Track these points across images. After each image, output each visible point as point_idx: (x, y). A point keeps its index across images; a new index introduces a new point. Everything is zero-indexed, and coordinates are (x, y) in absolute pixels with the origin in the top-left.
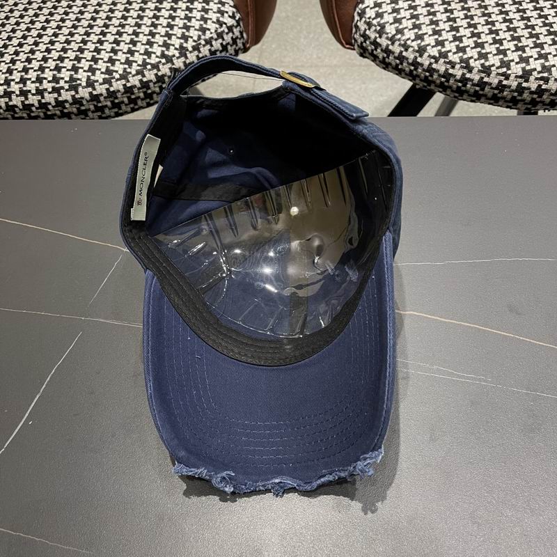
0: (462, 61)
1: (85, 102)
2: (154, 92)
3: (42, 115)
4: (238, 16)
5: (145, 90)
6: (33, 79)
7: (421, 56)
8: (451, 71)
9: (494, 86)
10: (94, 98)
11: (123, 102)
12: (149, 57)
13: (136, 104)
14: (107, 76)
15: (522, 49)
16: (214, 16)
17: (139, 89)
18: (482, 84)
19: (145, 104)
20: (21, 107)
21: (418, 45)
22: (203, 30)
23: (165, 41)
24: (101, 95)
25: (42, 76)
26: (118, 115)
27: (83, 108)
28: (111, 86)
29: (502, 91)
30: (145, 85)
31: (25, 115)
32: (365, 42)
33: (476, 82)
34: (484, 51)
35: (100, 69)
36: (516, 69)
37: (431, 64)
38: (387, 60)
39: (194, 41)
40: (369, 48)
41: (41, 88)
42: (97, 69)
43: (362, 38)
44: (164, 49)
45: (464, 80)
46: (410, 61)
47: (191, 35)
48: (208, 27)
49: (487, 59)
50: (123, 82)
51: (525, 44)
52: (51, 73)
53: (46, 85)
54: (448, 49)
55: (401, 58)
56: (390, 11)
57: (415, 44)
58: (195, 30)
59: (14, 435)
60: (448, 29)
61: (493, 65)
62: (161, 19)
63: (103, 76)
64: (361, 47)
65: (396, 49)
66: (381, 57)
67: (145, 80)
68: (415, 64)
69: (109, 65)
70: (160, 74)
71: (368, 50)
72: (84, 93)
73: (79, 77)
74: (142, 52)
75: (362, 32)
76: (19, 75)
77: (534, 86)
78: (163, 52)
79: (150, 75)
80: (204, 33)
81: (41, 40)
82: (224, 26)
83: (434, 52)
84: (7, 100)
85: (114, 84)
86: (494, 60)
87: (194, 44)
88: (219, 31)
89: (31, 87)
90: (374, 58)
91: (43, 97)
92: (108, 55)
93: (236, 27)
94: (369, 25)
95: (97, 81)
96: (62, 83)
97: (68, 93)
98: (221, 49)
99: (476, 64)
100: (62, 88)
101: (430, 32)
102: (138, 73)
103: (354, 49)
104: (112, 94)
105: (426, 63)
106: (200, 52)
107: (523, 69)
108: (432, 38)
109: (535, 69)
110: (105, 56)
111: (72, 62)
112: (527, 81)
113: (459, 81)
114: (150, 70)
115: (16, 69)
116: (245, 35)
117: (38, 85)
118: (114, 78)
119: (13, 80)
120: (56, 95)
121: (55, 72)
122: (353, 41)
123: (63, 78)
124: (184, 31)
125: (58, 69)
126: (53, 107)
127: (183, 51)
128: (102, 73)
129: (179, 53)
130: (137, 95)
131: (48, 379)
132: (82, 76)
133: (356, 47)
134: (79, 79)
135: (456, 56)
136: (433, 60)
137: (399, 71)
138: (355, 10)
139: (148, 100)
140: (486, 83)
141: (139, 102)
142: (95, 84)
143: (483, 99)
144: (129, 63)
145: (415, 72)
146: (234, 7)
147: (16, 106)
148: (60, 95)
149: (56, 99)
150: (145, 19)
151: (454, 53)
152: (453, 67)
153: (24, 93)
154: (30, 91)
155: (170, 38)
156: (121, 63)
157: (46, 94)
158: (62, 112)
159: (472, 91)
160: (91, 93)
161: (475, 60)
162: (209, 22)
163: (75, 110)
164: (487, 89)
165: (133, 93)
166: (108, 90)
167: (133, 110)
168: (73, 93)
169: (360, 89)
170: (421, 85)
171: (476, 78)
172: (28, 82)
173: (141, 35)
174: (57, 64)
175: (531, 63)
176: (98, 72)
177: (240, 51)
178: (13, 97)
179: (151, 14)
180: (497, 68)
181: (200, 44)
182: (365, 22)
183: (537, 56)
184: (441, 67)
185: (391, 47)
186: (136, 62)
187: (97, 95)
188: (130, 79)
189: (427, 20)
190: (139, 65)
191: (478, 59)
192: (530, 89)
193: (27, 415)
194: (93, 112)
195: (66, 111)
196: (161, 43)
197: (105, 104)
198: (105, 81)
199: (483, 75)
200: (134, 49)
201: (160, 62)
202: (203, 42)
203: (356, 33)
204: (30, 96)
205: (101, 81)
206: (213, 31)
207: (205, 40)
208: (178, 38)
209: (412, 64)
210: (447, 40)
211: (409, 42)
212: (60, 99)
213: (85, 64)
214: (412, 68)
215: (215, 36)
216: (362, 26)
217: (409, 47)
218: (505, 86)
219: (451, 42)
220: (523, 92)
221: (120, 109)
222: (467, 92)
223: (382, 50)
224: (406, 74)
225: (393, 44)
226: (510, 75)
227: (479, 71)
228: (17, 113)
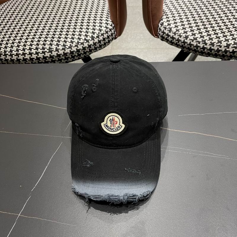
0: (203, 41)
1: (54, 57)
2: (81, 54)
3: (37, 62)
4: (113, 25)
5: (78, 52)
6: (34, 48)
7: (186, 39)
8: (198, 45)
9: (216, 50)
10: (59, 55)
11: (69, 57)
12: (80, 40)
13: (74, 58)
14: (63, 47)
15: (226, 36)
16: (104, 25)
17: (76, 52)
18: (211, 49)
19: (77, 58)
20: (29, 59)
21: (185, 35)
22: (100, 30)
23: (86, 34)
24: (61, 54)
25: (38, 47)
26: (67, 62)
27: (54, 59)
28: (65, 51)
29: (219, 52)
30: (78, 51)
31: (30, 62)
32: (164, 34)
33: (208, 49)
34: (211, 37)
35: (61, 45)
36: (224, 44)
37: (190, 42)
38: (173, 41)
39: (97, 34)
40: (165, 37)
41: (37, 52)
42: (60, 44)
43: (162, 34)
44: (85, 37)
45: (204, 48)
46: (182, 41)
47: (96, 32)
48: (102, 29)
49: (212, 40)
50: (70, 49)
51: (227, 35)
52: (41, 46)
53: (39, 50)
54: (197, 37)
55: (178, 40)
56: (173, 23)
57: (184, 35)
58: (97, 30)
59: (38, 182)
60: (197, 29)
61: (215, 42)
62: (84, 26)
63: (62, 47)
64: (162, 36)
65: (176, 37)
66: (170, 40)
67: (78, 49)
68: (184, 42)
69: (64, 43)
70: (84, 46)
71: (164, 38)
72: (54, 53)
73: (53, 47)
74: (77, 38)
75: (162, 31)
76: (29, 47)
77: (231, 50)
78: (85, 38)
79: (80, 47)
80: (101, 31)
81: (36, 34)
82: (108, 29)
83: (192, 38)
84: (24, 56)
85: (66, 50)
86: (215, 41)
87: (97, 35)
88: (107, 30)
89: (33, 51)
90: (167, 41)
91: (38, 55)
92: (64, 39)
93: (113, 29)
94: (165, 28)
95: (60, 49)
96: (46, 50)
97: (48, 53)
98: (107, 37)
99: (208, 42)
100: (46, 52)
101: (190, 31)
102: (76, 46)
103: (159, 38)
104: (65, 54)
105: (189, 42)
106: (99, 38)
107: (227, 44)
108: (190, 32)
109: (231, 44)
110: (62, 40)
111: (50, 42)
112: (228, 48)
113: (202, 48)
114: (80, 45)
115: (27, 45)
116: (115, 33)
117: (36, 50)
118: (66, 48)
119: (26, 49)
120: (43, 54)
121: (43, 46)
122: (158, 35)
123: (46, 48)
124: (93, 30)
125: (44, 44)
126: (42, 59)
127: (93, 38)
128: (62, 46)
129: (92, 39)
130: (75, 54)
131: (50, 160)
132: (54, 47)
133: (160, 37)
134: (53, 48)
135: (200, 39)
136: (191, 41)
137: (177, 45)
138: (159, 23)
139: (79, 57)
140: (212, 49)
141: (75, 58)
142: (59, 50)
143: (211, 56)
144: (72, 42)
145: (184, 46)
146: (112, 22)
147: (27, 59)
148: (45, 54)
149: (43, 56)
150: (78, 26)
151: (200, 38)
152: (199, 43)
153: (31, 54)
154: (33, 53)
155: (88, 33)
156: (69, 42)
157: (39, 54)
158: (45, 61)
159: (207, 52)
160: (57, 54)
161: (208, 40)
162: (102, 27)
163: (50, 60)
164: (213, 51)
165: (73, 54)
166: (64, 52)
167: (73, 61)
168: (50, 53)
169: (153, 57)
170: (186, 50)
171: (209, 47)
172: (32, 50)
173: (76, 32)
174: (44, 43)
175: (230, 42)
176: (60, 46)
177: (114, 39)
178: (26, 55)
179: (80, 24)
180: (217, 43)
181: (99, 35)
182: (164, 27)
183: (232, 39)
184: (194, 43)
185: (174, 36)
186: (75, 42)
187: (59, 54)
188: (73, 48)
189: (188, 26)
190: (76, 43)
191: (209, 40)
192: (230, 51)
193: (43, 174)
194: (57, 61)
195: (47, 61)
196: (84, 35)
197: (62, 58)
198: (63, 49)
199: (211, 46)
200: (74, 37)
201: (84, 42)
202: (100, 35)
203: (160, 31)
204: (33, 55)
205: (61, 49)
206: (104, 30)
207: (101, 34)
208: (91, 33)
209: (183, 43)
210: (196, 33)
211: (181, 34)
212: (45, 56)
213: (55, 43)
214: (183, 44)
215: (105, 33)
216: (162, 29)
217: (182, 36)
218: (220, 50)
219: (198, 34)
220: (227, 52)
221: (68, 60)
222: (205, 53)
223: (171, 38)
224: (180, 46)
225: (175, 35)
226: (222, 46)
227: (210, 45)
228: (27, 62)
